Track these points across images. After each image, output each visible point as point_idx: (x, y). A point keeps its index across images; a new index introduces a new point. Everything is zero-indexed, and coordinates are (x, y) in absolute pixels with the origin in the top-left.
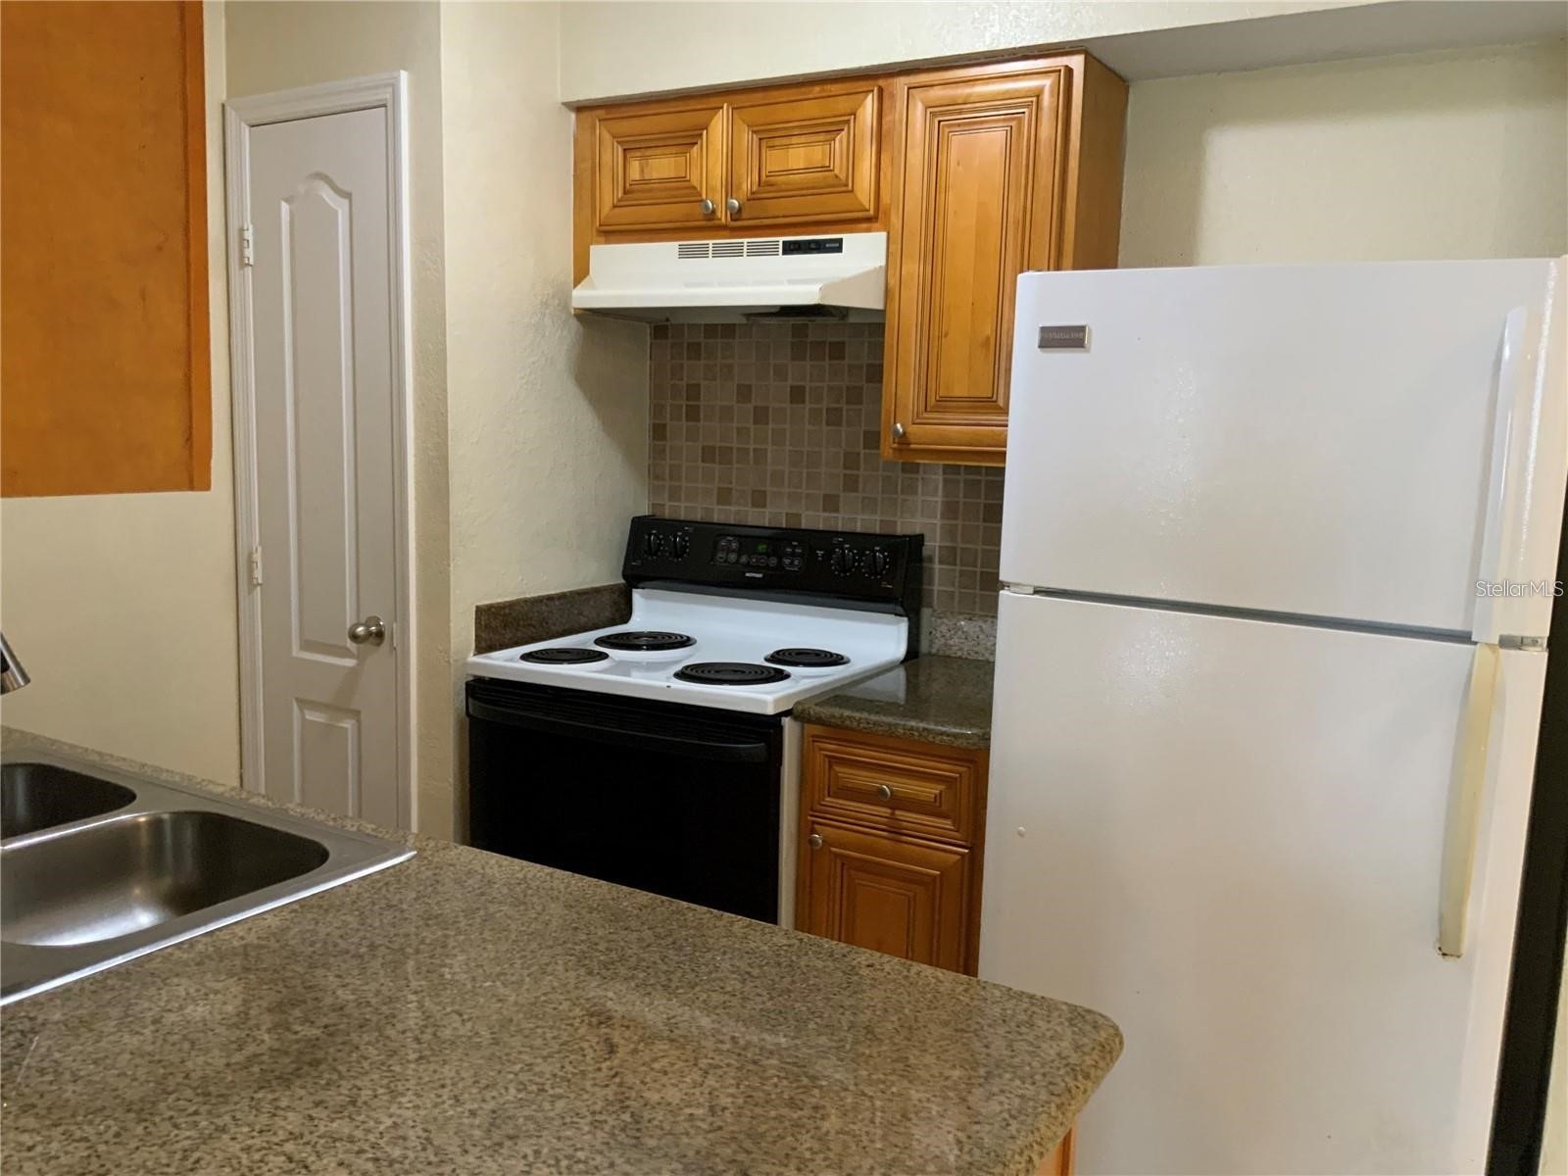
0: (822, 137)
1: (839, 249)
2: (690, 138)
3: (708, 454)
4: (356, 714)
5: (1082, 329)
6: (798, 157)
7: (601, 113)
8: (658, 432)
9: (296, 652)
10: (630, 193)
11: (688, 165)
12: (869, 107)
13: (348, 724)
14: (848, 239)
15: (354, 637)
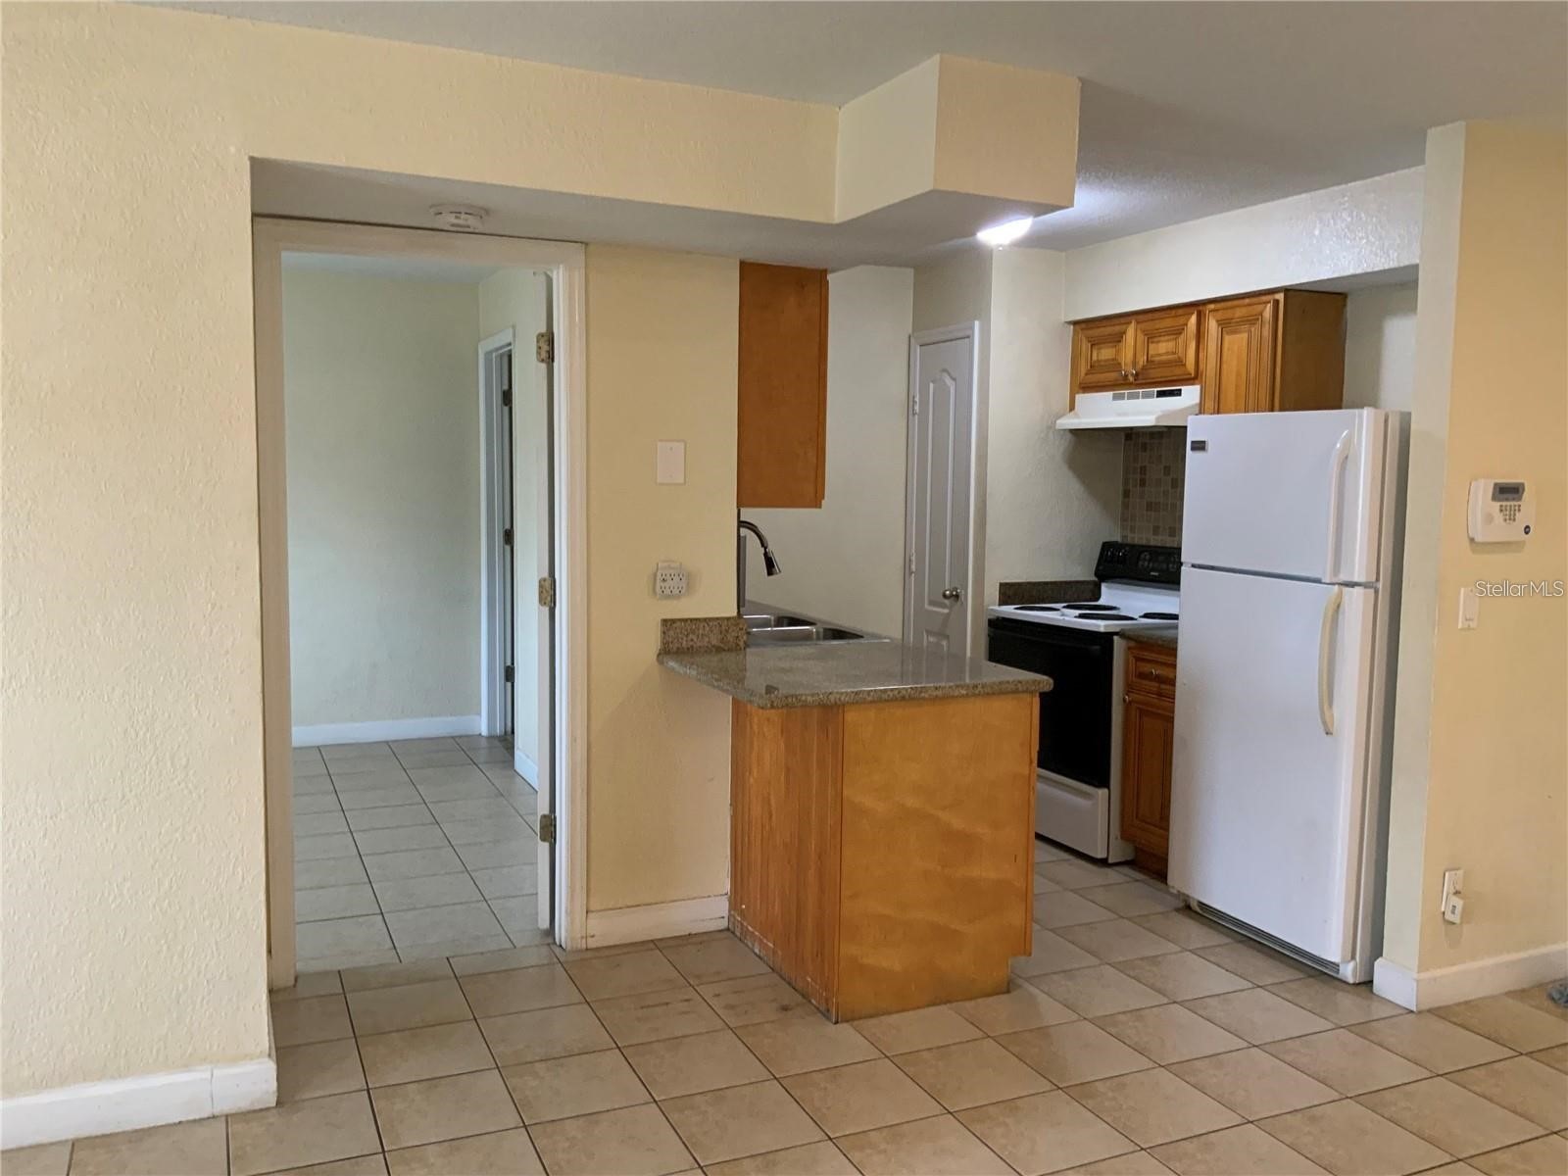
0: (1172, 337)
1: (1180, 395)
2: (1118, 338)
3: (1150, 506)
4: (947, 637)
5: (1204, 442)
6: (1163, 348)
7: (1083, 326)
8: (1126, 494)
9: (926, 606)
10: (1093, 367)
11: (1118, 352)
12: (1193, 319)
13: (944, 643)
14: (1185, 389)
15: (945, 596)
